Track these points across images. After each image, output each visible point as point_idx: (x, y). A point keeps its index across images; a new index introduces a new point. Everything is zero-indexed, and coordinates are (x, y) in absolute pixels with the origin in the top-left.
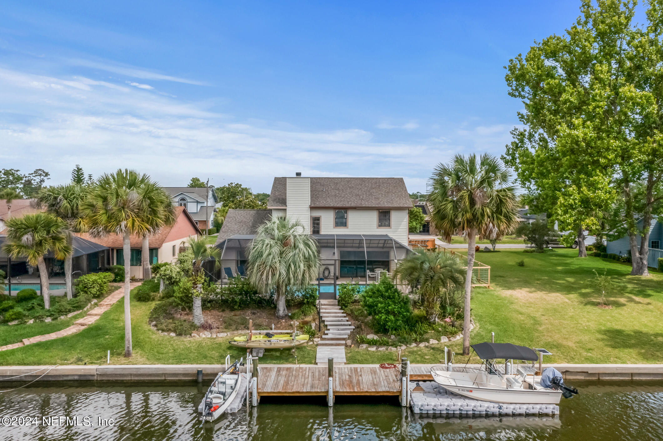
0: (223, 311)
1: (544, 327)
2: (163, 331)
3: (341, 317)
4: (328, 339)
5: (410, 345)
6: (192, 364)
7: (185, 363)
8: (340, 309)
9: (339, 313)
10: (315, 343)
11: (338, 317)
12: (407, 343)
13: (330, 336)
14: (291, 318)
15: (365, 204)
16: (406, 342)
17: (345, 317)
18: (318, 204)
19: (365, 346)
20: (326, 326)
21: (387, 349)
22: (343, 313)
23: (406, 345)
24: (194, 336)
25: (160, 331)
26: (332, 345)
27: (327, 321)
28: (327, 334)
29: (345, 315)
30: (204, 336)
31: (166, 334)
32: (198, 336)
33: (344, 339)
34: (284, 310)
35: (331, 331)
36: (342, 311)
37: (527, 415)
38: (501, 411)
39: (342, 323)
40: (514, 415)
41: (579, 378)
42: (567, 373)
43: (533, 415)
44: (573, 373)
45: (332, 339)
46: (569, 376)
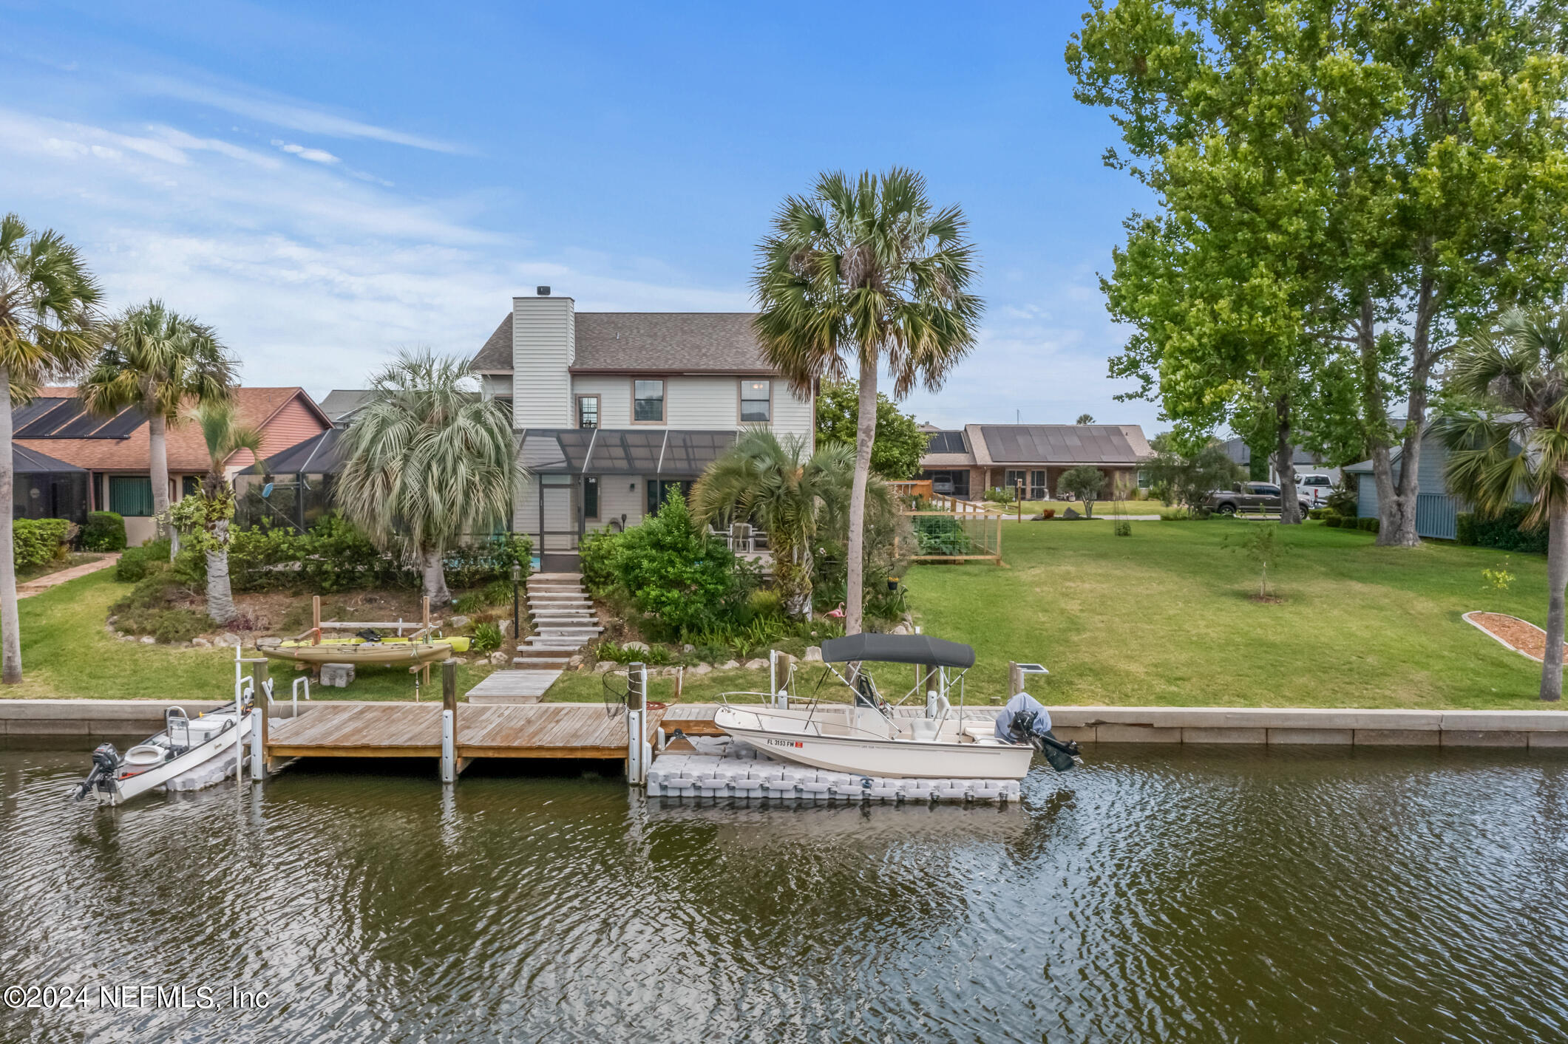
0: (296, 594)
1: (1086, 635)
2: (128, 632)
3: (578, 607)
4: (530, 655)
5: (723, 664)
6: (160, 698)
7: (143, 696)
8: (583, 591)
9: (576, 599)
10: (494, 661)
11: (571, 607)
12: (715, 658)
13: (537, 647)
14: (456, 610)
15: (705, 364)
16: (711, 657)
17: (589, 607)
18: (590, 365)
19: (606, 665)
20: (536, 625)
21: (660, 673)
22: (586, 599)
23: (712, 665)
24: (199, 645)
25: (120, 634)
26: (535, 666)
27: (541, 616)
28: (530, 643)
29: (590, 603)
30: (223, 645)
31: (131, 638)
32: (209, 645)
33: (569, 654)
34: (440, 590)
35: (543, 637)
36: (587, 595)
37: (935, 803)
38: (868, 791)
39: (575, 620)
40: (901, 802)
41: (1130, 740)
42: (1100, 729)
43: (952, 802)
44: (1117, 728)
45: (539, 654)
46: (1105, 736)
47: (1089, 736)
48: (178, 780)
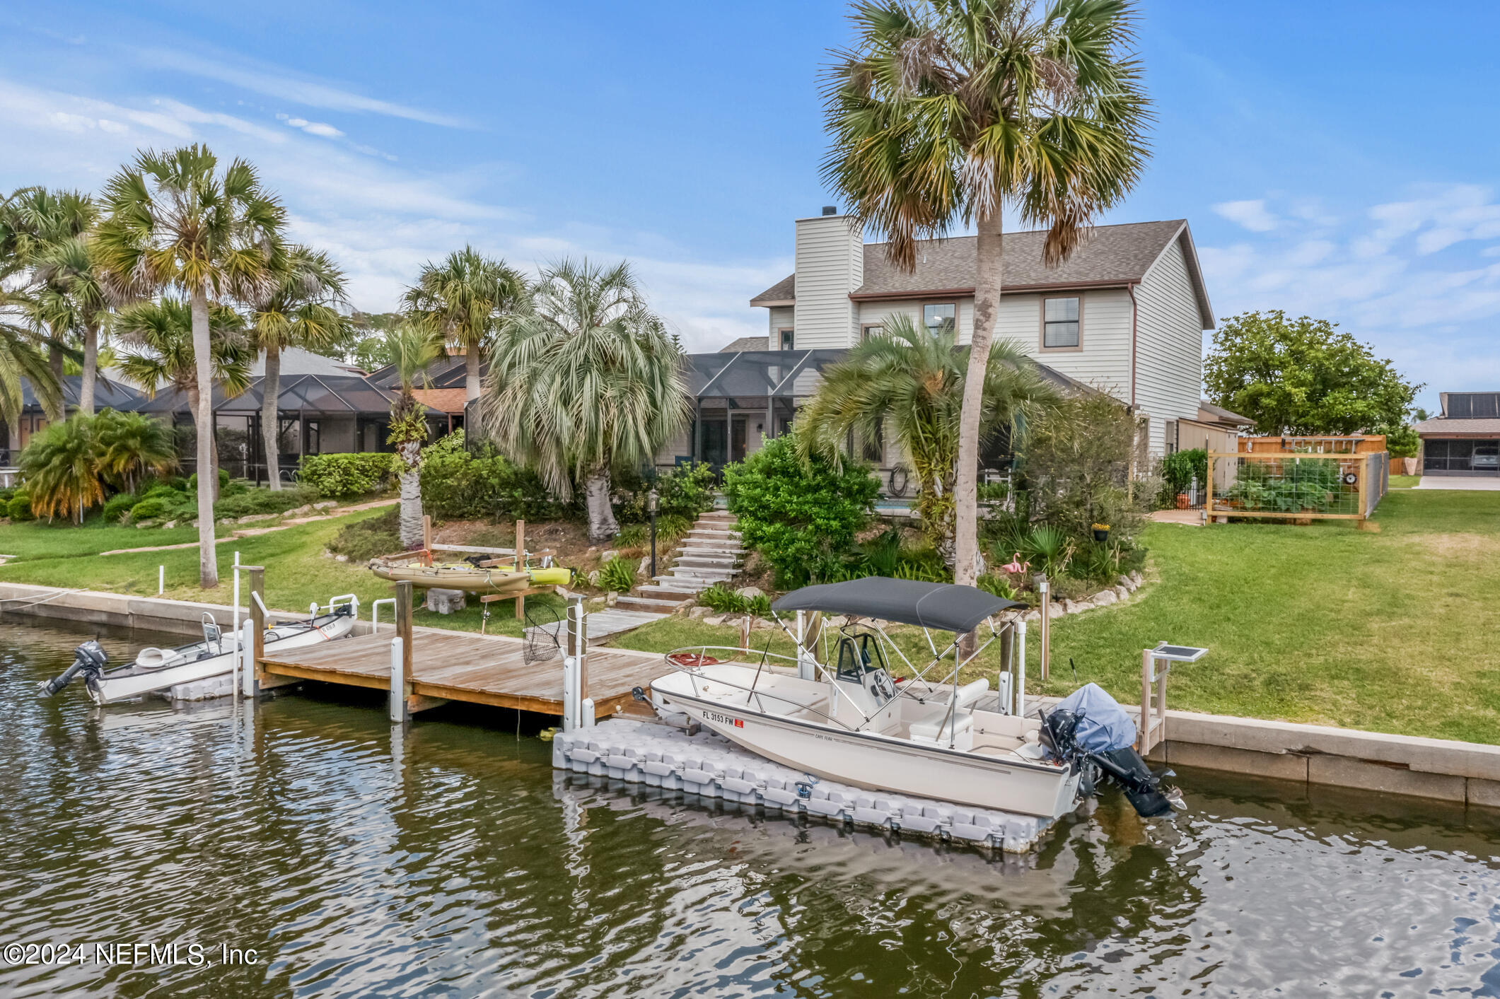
2: (335, 549)
4: (646, 595)
13: (661, 587)
18: (878, 289)
19: (698, 611)
20: (676, 564)
27: (686, 555)
28: (656, 583)
31: (331, 555)
34: (603, 521)
35: (675, 577)
37: (897, 835)
38: (804, 801)
39: (715, 560)
40: (849, 827)
41: (1368, 786)
42: (1315, 760)
43: (920, 839)
44: (1344, 763)
45: (658, 595)
46: (1322, 774)
47: (1295, 771)
48: (179, 688)
